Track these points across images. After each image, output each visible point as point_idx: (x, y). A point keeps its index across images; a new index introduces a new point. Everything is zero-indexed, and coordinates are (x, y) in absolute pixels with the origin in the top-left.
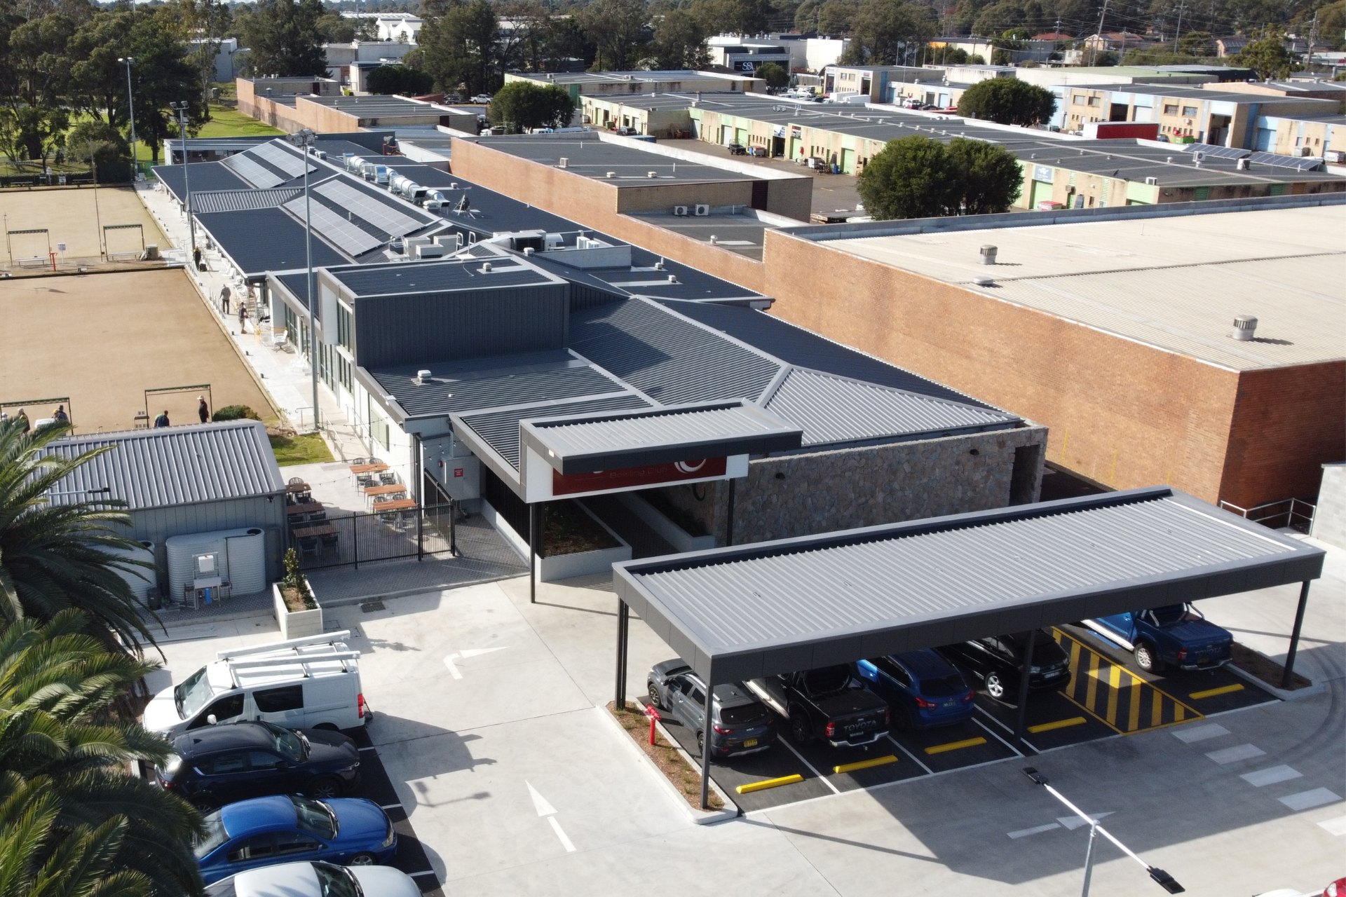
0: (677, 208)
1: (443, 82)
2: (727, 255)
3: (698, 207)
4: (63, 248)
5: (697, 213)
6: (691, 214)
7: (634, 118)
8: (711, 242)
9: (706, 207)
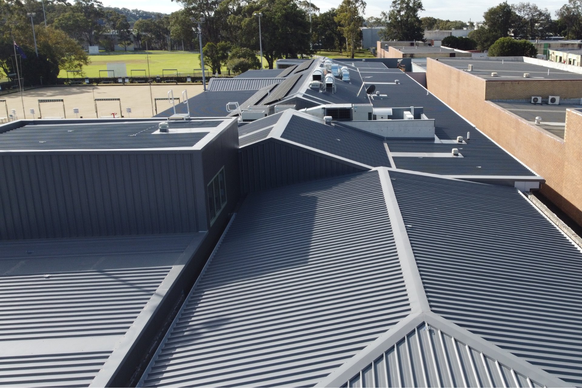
0: (533, 98)
1: (482, 44)
2: (541, 133)
3: (550, 97)
4: (129, 110)
5: (550, 102)
6: (545, 103)
7: (574, 60)
8: (536, 122)
9: (557, 99)
